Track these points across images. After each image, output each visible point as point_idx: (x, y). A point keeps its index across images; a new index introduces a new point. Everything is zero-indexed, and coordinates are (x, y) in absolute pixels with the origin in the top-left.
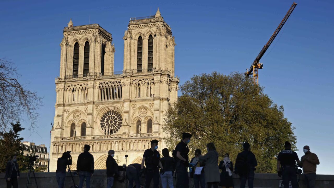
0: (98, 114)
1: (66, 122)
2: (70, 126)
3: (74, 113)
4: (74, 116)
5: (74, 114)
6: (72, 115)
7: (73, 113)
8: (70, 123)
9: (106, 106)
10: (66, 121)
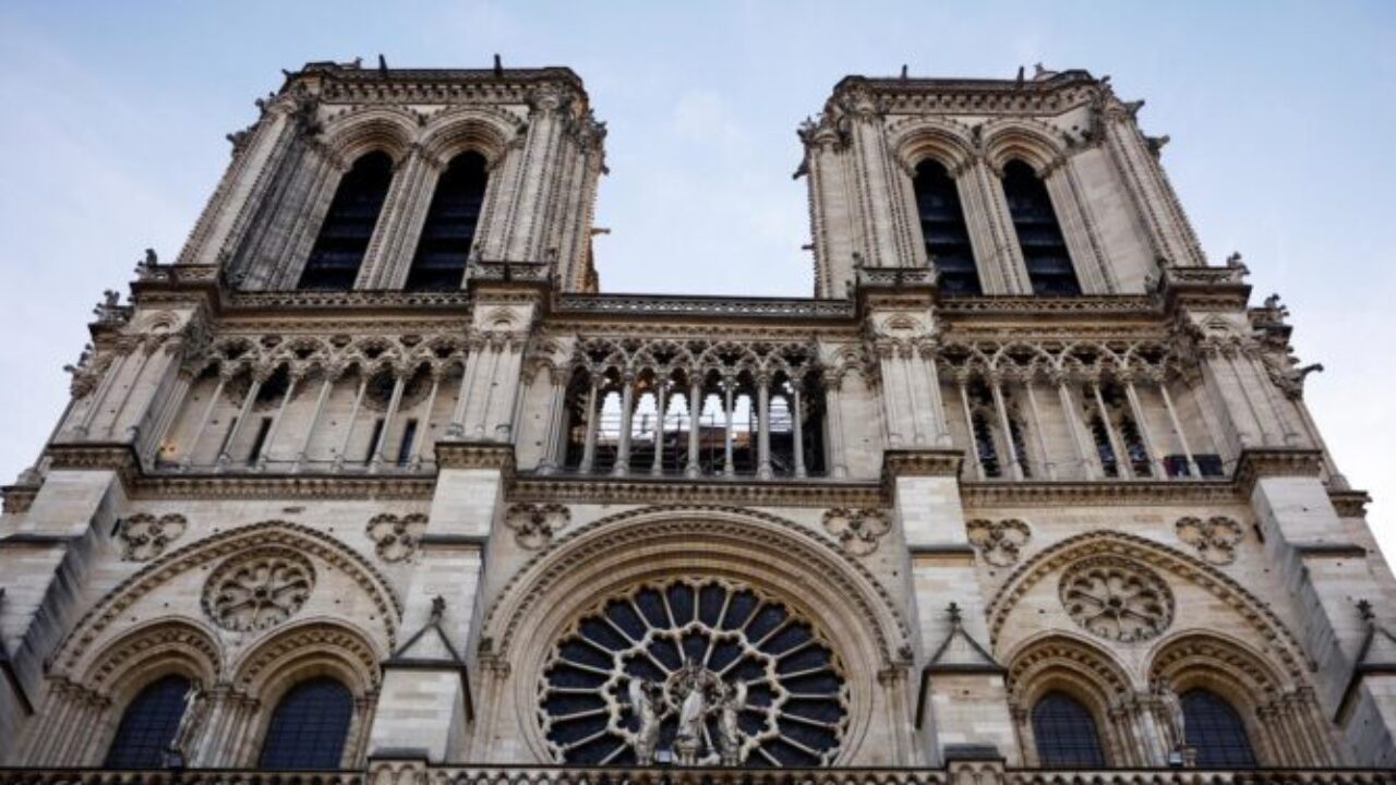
0: (538, 588)
1: (87, 641)
2: (121, 703)
3: (227, 565)
4: (215, 593)
5: (218, 573)
6: (197, 578)
7: (219, 561)
8: (133, 661)
9: (642, 518)
10: (99, 628)
